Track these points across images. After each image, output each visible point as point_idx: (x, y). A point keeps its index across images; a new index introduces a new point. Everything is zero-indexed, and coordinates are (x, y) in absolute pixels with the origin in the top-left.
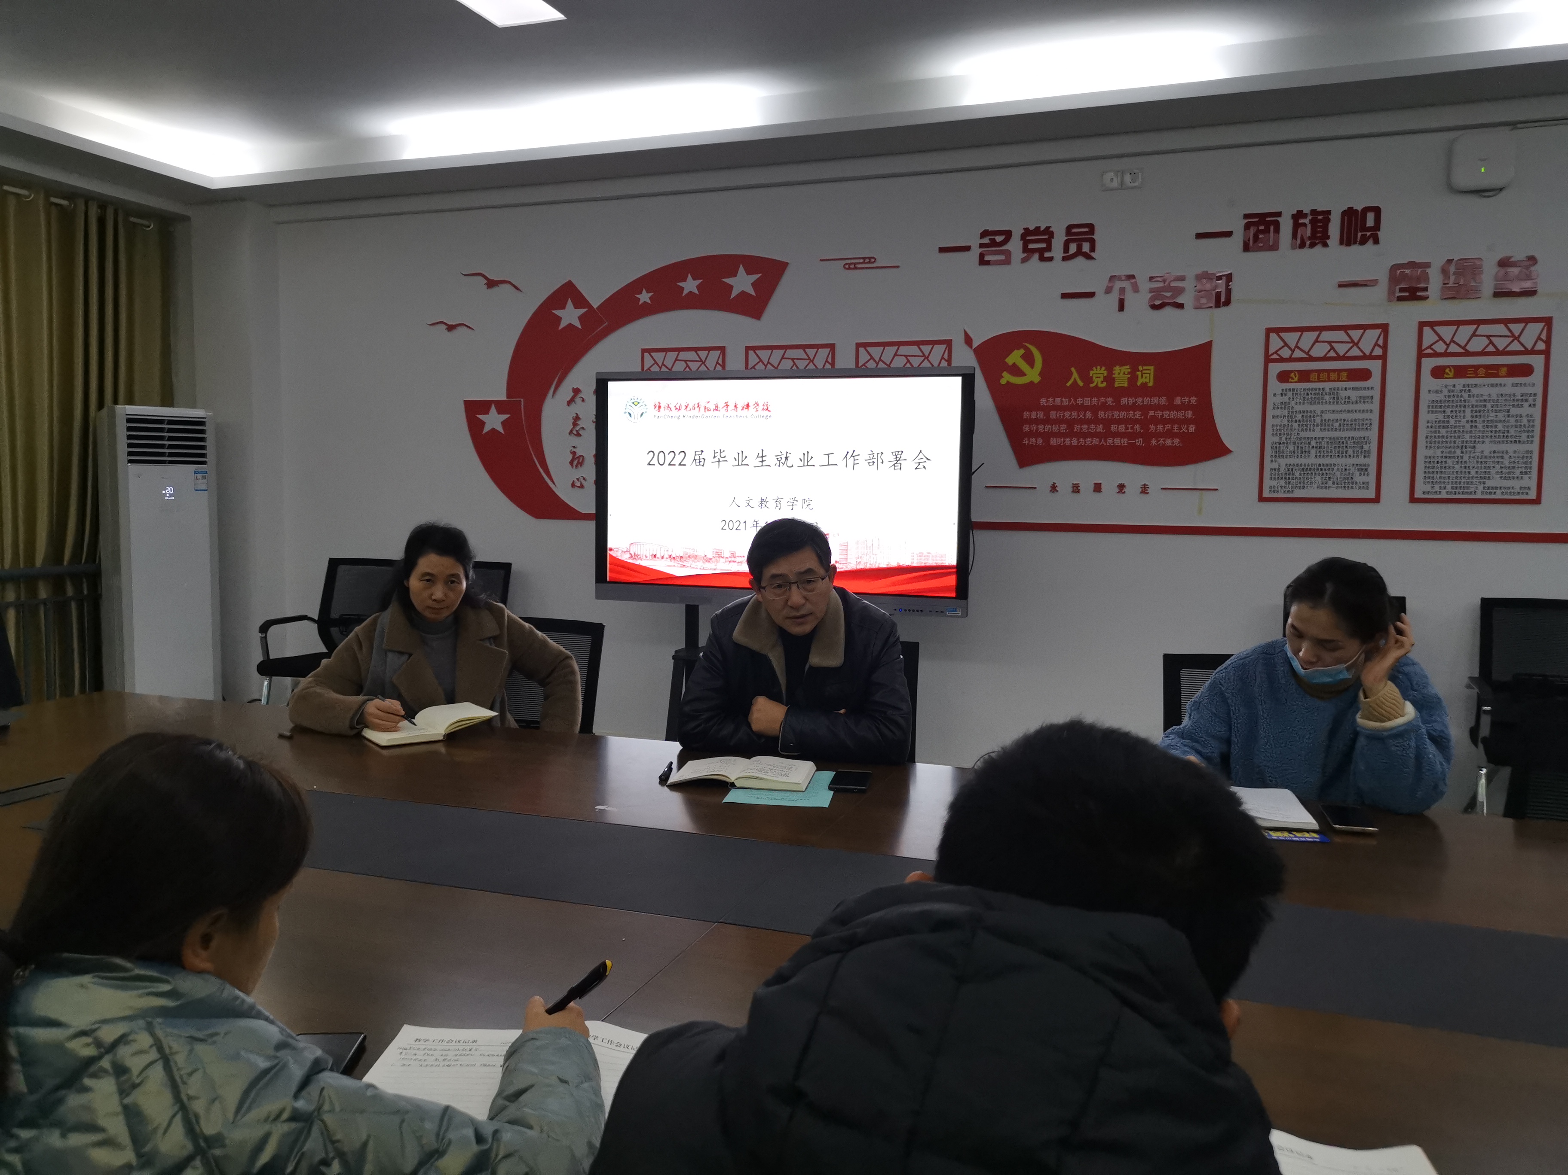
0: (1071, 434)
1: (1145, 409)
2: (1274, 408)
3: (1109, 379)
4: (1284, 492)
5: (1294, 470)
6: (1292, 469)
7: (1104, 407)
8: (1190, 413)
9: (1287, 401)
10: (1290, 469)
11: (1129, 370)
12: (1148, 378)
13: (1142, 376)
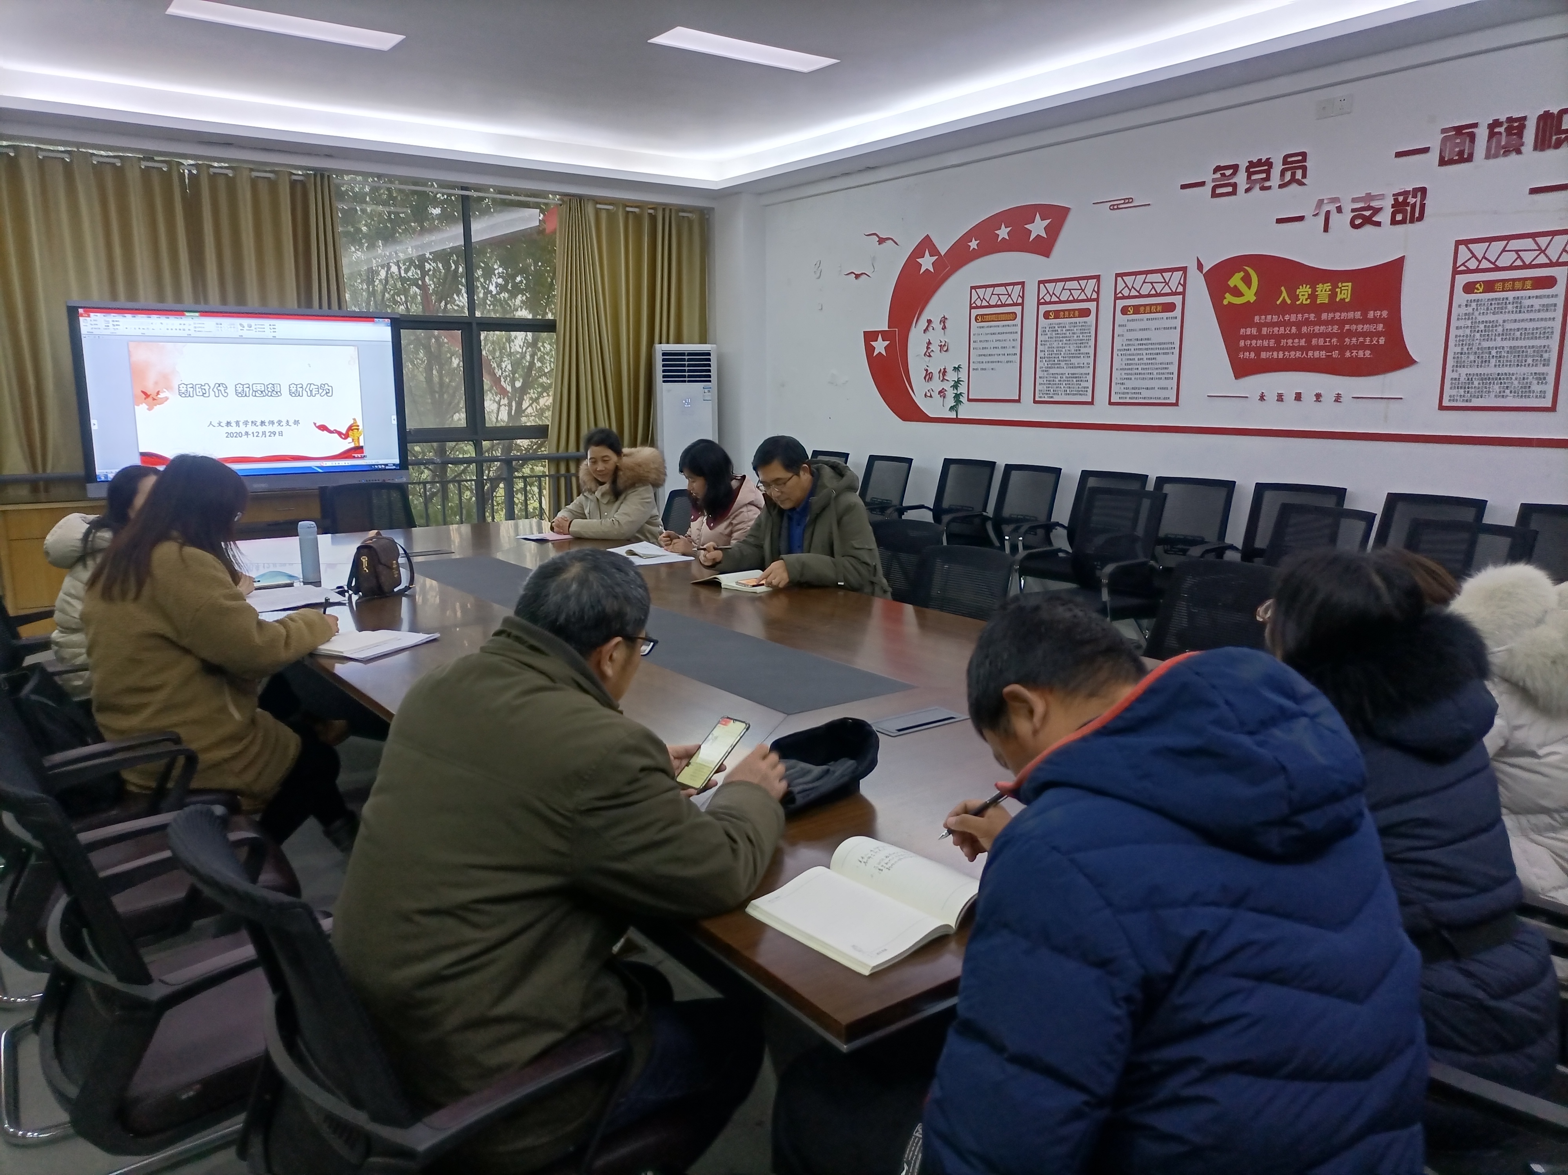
0: (1278, 348)
1: (1342, 323)
2: (1458, 319)
3: (1313, 296)
4: (1463, 400)
5: (1473, 380)
6: (1472, 379)
7: (1307, 322)
8: (1381, 325)
9: (1471, 311)
10: (1470, 378)
11: (1330, 287)
12: (1346, 294)
13: (1341, 293)
